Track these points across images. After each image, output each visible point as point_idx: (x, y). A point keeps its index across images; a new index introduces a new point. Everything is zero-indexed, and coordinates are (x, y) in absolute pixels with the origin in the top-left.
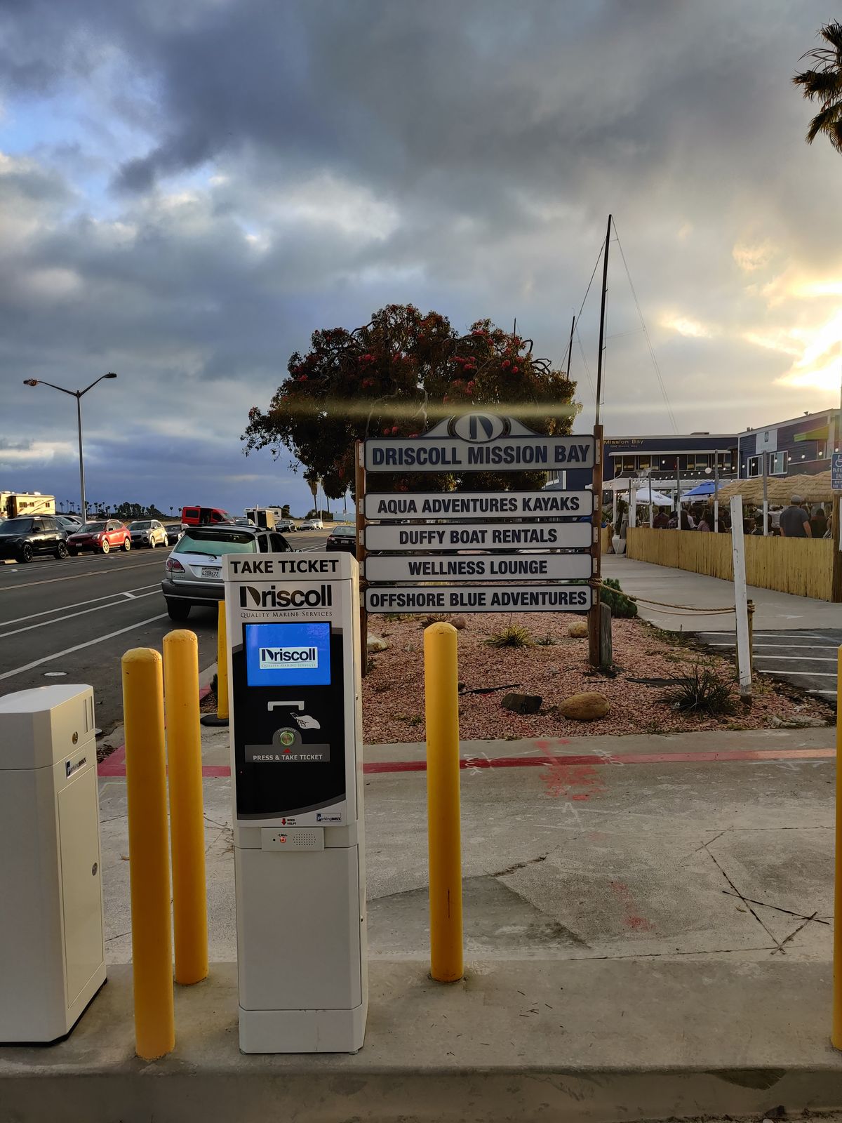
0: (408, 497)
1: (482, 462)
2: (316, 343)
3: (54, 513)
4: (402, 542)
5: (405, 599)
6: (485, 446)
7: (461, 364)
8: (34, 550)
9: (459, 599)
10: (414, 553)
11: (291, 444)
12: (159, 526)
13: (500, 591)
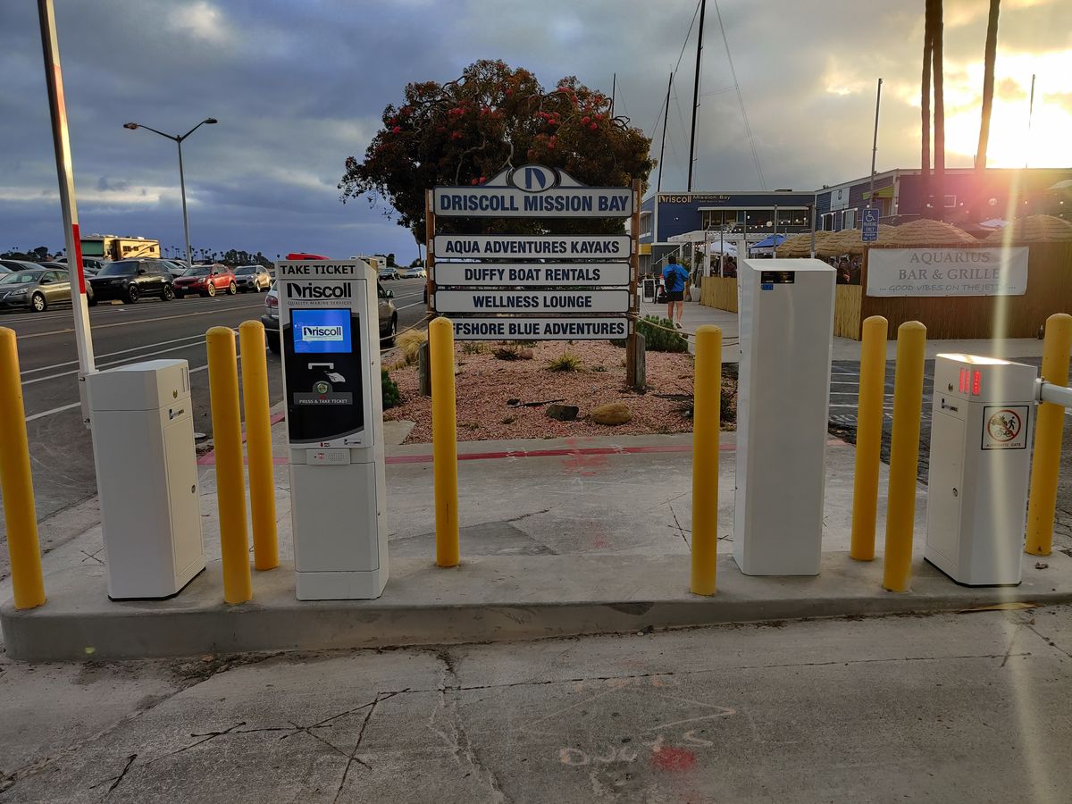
0: (472, 239)
1: (536, 209)
2: (409, 97)
3: (158, 256)
4: (467, 279)
5: (470, 328)
6: (538, 195)
7: (547, 119)
8: (140, 292)
9: (517, 329)
10: (477, 288)
11: (386, 192)
12: (264, 271)
13: (552, 322)
